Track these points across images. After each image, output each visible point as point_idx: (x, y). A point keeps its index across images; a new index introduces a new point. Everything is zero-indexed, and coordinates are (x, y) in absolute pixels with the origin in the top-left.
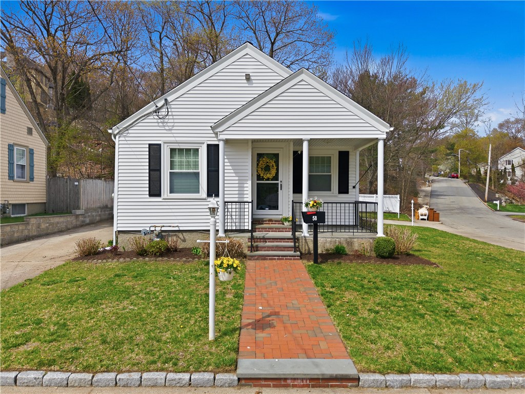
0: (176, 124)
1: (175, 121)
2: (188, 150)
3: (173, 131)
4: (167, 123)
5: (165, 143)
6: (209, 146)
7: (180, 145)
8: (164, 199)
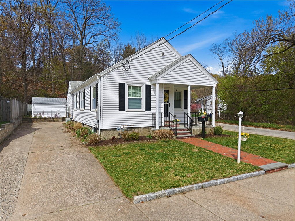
0: (131, 74)
1: (131, 72)
2: (137, 87)
3: (130, 77)
4: (127, 72)
5: (126, 83)
6: (146, 85)
7: (133, 84)
8: (126, 112)
